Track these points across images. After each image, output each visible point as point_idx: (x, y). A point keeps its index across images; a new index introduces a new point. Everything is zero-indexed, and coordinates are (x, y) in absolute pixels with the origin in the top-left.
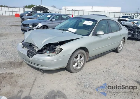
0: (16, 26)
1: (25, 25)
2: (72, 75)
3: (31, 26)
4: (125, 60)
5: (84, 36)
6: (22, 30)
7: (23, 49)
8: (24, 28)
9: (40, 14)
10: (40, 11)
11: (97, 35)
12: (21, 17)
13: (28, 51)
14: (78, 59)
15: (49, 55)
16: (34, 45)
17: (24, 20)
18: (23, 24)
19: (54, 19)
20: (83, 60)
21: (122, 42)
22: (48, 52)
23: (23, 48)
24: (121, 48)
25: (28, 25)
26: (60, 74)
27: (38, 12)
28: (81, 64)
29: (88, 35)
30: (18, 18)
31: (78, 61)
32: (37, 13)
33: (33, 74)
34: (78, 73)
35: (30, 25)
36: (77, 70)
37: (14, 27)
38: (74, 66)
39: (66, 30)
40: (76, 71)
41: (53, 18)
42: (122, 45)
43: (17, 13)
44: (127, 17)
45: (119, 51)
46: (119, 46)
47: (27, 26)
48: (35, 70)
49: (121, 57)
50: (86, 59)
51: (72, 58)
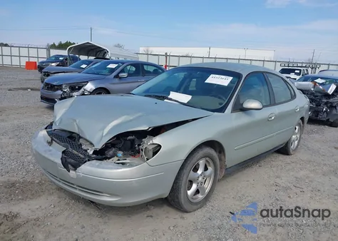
0: (26, 89)
1: (51, 87)
2: (182, 218)
3: (67, 90)
4: (312, 175)
5: (214, 111)
6: (44, 98)
7: (51, 148)
8: (49, 93)
9: (88, 63)
10: (88, 55)
11: (244, 110)
12: (40, 68)
13: (63, 152)
14: (199, 172)
15: (123, 164)
16: (80, 137)
17: (48, 75)
18: (47, 84)
19: (124, 72)
20: (210, 176)
21: (297, 127)
22: (120, 154)
23: (50, 143)
24: (296, 142)
25: (60, 87)
26: (151, 216)
27: (83, 58)
28: (206, 186)
29: (222, 110)
30: (34, 71)
31: (200, 179)
32: (80, 59)
33: (77, 217)
34: (199, 213)
35: (64, 86)
36: (196, 204)
37: (21, 92)
38: (189, 192)
39: (163, 98)
40: (195, 207)
41: (122, 71)
42: (298, 136)
43: (32, 60)
44: (293, 71)
45: (291, 151)
46: (292, 139)
47: (57, 89)
48: (82, 206)
49: (298, 166)
50: (218, 172)
51: (185, 171)
